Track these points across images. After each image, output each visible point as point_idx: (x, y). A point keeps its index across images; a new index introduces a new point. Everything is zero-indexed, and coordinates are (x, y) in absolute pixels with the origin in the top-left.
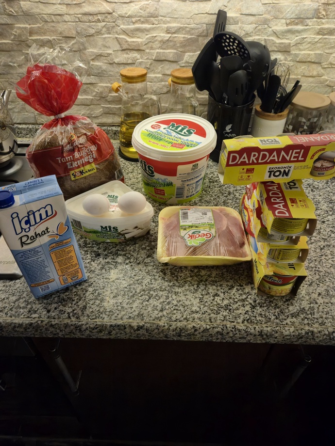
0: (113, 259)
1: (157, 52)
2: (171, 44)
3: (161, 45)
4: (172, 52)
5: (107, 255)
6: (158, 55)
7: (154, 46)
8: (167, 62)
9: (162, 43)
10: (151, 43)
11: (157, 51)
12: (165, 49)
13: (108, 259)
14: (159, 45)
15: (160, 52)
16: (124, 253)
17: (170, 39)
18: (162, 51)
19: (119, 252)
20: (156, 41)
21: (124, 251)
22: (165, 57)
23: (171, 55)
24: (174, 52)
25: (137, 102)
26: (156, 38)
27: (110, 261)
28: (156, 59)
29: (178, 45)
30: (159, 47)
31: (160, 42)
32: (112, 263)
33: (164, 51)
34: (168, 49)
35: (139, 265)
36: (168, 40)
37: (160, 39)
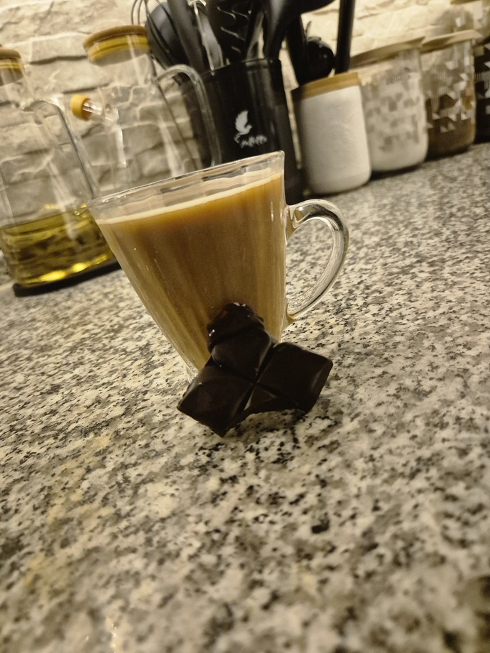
0: (118, 517)
1: (35, 44)
2: (60, 19)
3: (36, 27)
4: (68, 38)
5: (66, 521)
6: (37, 48)
7: (22, 32)
8: (64, 63)
9: (38, 22)
10: (13, 27)
11: (32, 40)
12: (48, 34)
13: (83, 539)
14: (33, 27)
15: (41, 43)
16: (163, 460)
17: (54, 9)
18: (43, 38)
19: (132, 473)
20: (22, 18)
21: (158, 454)
22: (56, 50)
23: (69, 44)
24: (74, 37)
25: (23, 174)
26: (20, 13)
27: (102, 539)
28: (37, 59)
29: (77, 19)
30: (35, 32)
31: (34, 18)
32: (123, 543)
33: (48, 37)
34: (56, 32)
35: (292, 464)
36: (49, 12)
37: (29, 13)
